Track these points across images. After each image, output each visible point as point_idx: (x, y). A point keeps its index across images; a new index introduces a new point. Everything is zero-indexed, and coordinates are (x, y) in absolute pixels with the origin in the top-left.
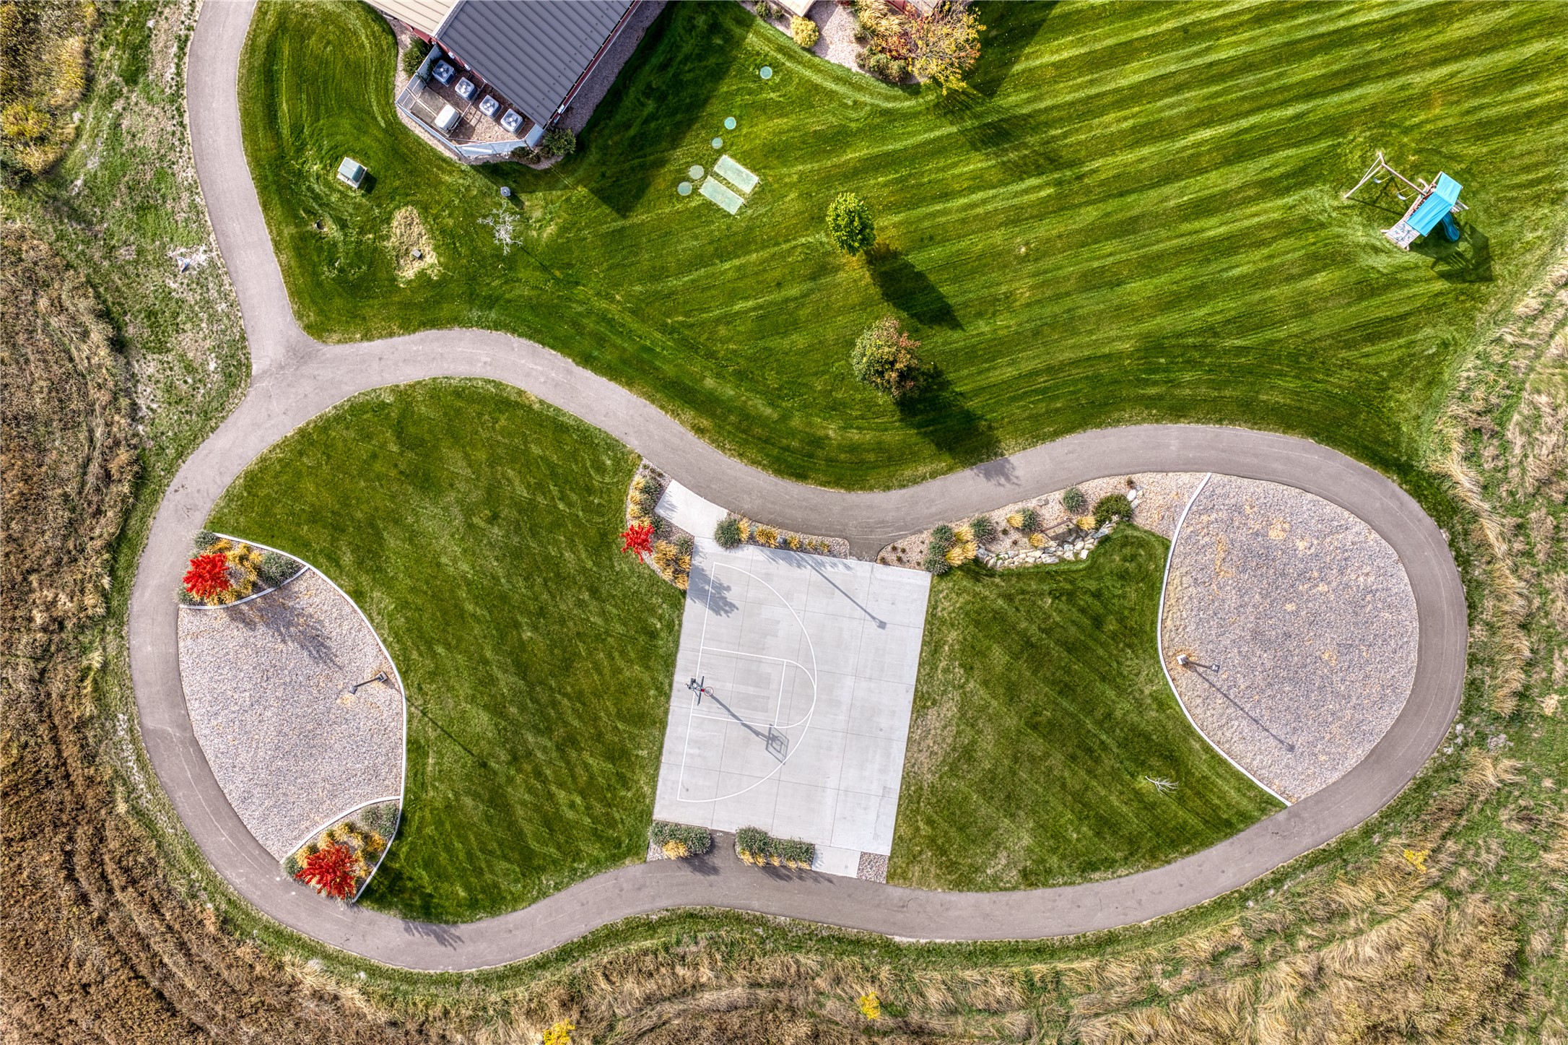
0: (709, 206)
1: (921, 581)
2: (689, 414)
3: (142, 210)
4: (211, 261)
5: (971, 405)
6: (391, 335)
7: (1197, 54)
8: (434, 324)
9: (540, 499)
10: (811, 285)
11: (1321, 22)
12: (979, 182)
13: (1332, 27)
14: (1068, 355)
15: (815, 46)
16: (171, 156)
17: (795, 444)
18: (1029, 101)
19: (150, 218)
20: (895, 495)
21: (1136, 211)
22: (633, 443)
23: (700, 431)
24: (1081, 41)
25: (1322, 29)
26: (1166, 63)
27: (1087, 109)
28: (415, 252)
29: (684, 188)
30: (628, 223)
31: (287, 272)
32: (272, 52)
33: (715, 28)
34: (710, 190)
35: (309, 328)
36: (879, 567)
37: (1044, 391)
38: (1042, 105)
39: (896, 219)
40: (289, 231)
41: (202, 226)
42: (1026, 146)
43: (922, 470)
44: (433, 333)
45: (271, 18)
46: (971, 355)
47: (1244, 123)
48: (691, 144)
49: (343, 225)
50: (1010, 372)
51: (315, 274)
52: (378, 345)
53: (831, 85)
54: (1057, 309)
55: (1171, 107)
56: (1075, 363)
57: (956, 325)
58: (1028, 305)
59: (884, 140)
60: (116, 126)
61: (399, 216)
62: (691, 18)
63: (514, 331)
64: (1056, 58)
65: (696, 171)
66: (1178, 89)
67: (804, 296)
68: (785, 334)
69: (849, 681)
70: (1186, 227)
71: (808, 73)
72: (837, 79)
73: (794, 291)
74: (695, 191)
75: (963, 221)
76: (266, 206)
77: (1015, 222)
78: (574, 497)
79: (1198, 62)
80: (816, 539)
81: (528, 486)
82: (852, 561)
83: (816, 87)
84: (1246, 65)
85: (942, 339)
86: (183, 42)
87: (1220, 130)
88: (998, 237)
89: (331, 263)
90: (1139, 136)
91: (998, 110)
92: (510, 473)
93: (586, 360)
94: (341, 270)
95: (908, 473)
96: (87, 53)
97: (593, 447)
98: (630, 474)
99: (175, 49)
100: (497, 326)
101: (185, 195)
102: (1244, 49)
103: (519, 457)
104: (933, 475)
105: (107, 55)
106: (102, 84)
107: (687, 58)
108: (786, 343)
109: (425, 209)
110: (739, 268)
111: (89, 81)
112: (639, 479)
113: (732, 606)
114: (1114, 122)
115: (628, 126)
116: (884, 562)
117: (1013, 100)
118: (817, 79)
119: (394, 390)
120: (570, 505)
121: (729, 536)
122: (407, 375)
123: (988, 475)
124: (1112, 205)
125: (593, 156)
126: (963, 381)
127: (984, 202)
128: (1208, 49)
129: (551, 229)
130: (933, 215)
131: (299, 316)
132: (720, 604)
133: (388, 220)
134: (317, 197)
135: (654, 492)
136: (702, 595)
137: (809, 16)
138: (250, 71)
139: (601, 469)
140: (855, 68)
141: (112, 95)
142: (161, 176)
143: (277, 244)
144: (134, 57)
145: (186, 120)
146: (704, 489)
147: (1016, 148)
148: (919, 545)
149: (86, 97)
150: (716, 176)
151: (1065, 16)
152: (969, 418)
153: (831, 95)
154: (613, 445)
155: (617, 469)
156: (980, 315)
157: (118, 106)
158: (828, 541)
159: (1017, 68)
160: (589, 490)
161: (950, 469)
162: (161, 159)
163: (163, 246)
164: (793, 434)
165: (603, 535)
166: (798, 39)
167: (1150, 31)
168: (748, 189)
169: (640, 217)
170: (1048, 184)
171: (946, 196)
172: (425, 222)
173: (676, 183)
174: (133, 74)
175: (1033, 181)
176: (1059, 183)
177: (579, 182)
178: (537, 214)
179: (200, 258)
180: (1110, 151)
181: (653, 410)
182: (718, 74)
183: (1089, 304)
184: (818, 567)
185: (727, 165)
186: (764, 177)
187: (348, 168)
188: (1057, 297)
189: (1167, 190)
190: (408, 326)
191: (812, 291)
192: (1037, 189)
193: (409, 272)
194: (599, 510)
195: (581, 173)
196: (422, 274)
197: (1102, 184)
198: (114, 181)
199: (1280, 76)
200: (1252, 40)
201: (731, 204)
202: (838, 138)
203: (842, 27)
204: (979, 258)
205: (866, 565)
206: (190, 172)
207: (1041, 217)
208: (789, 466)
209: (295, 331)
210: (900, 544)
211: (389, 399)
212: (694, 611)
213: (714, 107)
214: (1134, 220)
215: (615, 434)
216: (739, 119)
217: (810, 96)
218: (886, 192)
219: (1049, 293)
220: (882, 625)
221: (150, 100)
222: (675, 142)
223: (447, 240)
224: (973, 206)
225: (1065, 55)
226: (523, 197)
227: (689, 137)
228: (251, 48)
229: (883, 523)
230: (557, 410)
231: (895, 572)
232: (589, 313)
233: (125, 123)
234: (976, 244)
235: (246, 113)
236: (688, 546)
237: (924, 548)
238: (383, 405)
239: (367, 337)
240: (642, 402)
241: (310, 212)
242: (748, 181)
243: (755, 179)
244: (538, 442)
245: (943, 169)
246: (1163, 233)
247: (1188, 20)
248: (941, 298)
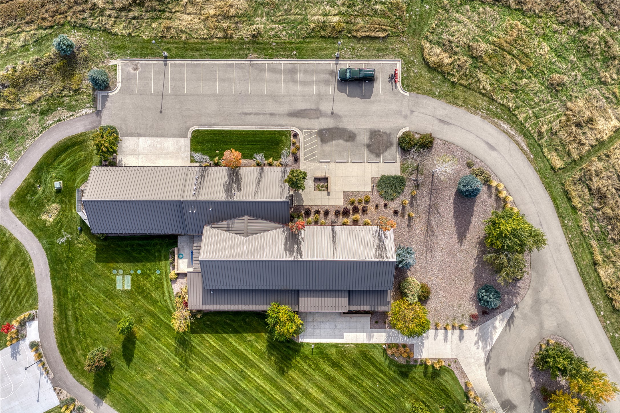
0: (114, 281)
1: (57, 403)
2: (57, 313)
3: (11, 139)
4: (10, 166)
5: (111, 383)
6: (24, 224)
7: (239, 379)
8: (34, 233)
9: (9, 291)
10: (113, 321)
11: (268, 404)
12: (168, 346)
13: (268, 408)
14: (141, 399)
15: (174, 281)
16: (29, 137)
17: (69, 346)
18: (197, 344)
19: (11, 142)
20: (74, 381)
21: (188, 391)
22: (40, 304)
23: (55, 319)
24: (221, 347)
25: (266, 406)
26: (231, 372)
27: (205, 360)
28: (50, 214)
29: (115, 272)
30: (95, 264)
31: (21, 188)
32: (73, 145)
33: (159, 251)
34: (119, 278)
35: (11, 203)
36: (53, 389)
37: (127, 399)
38: (198, 348)
39: (144, 331)
40: (32, 181)
41: (17, 157)
42: (185, 351)
43: (85, 383)
44: (32, 234)
45: (81, 138)
46: (124, 374)
47: (229, 402)
48: (126, 266)
49: (44, 192)
50: (126, 387)
51: (27, 195)
52: (19, 223)
53: (166, 291)
54: (150, 388)
55: (220, 381)
56: (140, 403)
57: (128, 365)
58: (146, 380)
59: (162, 314)
60: (27, 118)
61: (55, 205)
62: (157, 244)
63: (47, 254)
64: (213, 343)
65: (121, 272)
66: (227, 380)
67: (109, 321)
68: (96, 323)
69: (17, 403)
70: (193, 406)
71: (165, 283)
72: (169, 291)
73: (108, 318)
74: (116, 275)
75: (156, 349)
76: (33, 170)
77: (164, 362)
78: (15, 299)
79: (237, 380)
80: (48, 368)
81: (10, 286)
82: (49, 381)
83: (163, 288)
84: (244, 393)
85: (122, 363)
86: (59, 120)
87: (223, 398)
88: (158, 360)
89: (32, 196)
90: (208, 378)
91: (189, 337)
92: (10, 279)
93: (53, 278)
94: (32, 200)
95: (82, 380)
96: (40, 98)
97: (31, 295)
98: (32, 309)
99: (56, 119)
100: (46, 250)
101: (22, 148)
102: (248, 389)
103: (15, 281)
104: (86, 387)
105: (44, 103)
106: (35, 107)
107: (147, 250)
108: (94, 325)
109: (62, 210)
110: (104, 300)
111: (34, 103)
112: (32, 312)
113: (16, 359)
114: (207, 370)
115: (119, 246)
116: (55, 390)
117: (195, 340)
118: (165, 286)
119: (11, 235)
120: (12, 299)
121: (33, 345)
122: (17, 235)
123: (95, 400)
124: (186, 383)
125: (105, 243)
126: (116, 376)
127: (164, 351)
128: (241, 380)
129: (80, 246)
130: (152, 340)
131: (12, 198)
132: (14, 355)
133: (53, 203)
134: (45, 181)
135: (32, 318)
136: (13, 349)
137: (178, 274)
138: (64, 142)
139: (27, 301)
140: (175, 294)
141: (34, 112)
142: (23, 137)
143: (26, 180)
144: (48, 111)
145: (40, 135)
146: (41, 331)
147: (182, 348)
148: (65, 395)
149: (29, 105)
150: (123, 277)
151: (225, 338)
152: (107, 385)
153: (163, 293)
154: (36, 299)
155: (30, 305)
156: (136, 370)
157: (33, 115)
158: (50, 371)
159: (204, 335)
160: (20, 303)
161: (90, 390)
162: (27, 135)
163: (6, 150)
164: (71, 343)
165: (11, 313)
166: (170, 276)
167: (236, 362)
168: (126, 288)
169: (99, 266)
170: (179, 363)
171: (159, 340)
172: (59, 212)
173: (114, 269)
174: (43, 113)
175: (177, 359)
176: (182, 366)
177: (96, 244)
178: (81, 239)
179: (9, 162)
180: (199, 374)
181: (52, 304)
182: (150, 261)
183: (156, 394)
184: (41, 374)
185: (128, 278)
186: (131, 290)
187: (57, 184)
188: (153, 386)
189: (199, 395)
190: (29, 226)
191: (111, 322)
192: (176, 362)
193: (44, 217)
194: (16, 308)
195: (100, 243)
196: (45, 221)
197: (189, 377)
198: (13, 127)
199: (247, 403)
200: (252, 390)
201: (119, 286)
202: (154, 302)
203: (182, 284)
204: (149, 359)
205: (51, 386)
206: (28, 145)
207: (170, 367)
208: (62, 348)
209: (8, 200)
210: (62, 390)
211: (7, 235)
212: (8, 350)
213: (140, 265)
214: (186, 392)
215: (39, 298)
216: (142, 273)
217: (159, 286)
218: (149, 324)
219: (153, 383)
220: (38, 401)
221: (40, 122)
222: (126, 261)
223: (58, 222)
224: (161, 348)
225: (215, 345)
226: (83, 233)
227: (127, 264)
228: (70, 139)
229: (65, 382)
230: (35, 279)
231: (54, 394)
232: (65, 270)
233: (29, 119)
234: (152, 356)
235: (53, 149)
236: (24, 337)
237: (66, 397)
238: (5, 235)
239: (20, 218)
240: (52, 299)
241: (41, 183)
242: (128, 286)
243: (130, 288)
244: (23, 281)
245: (165, 334)
246: (188, 402)
247: (245, 370)
248: (133, 356)
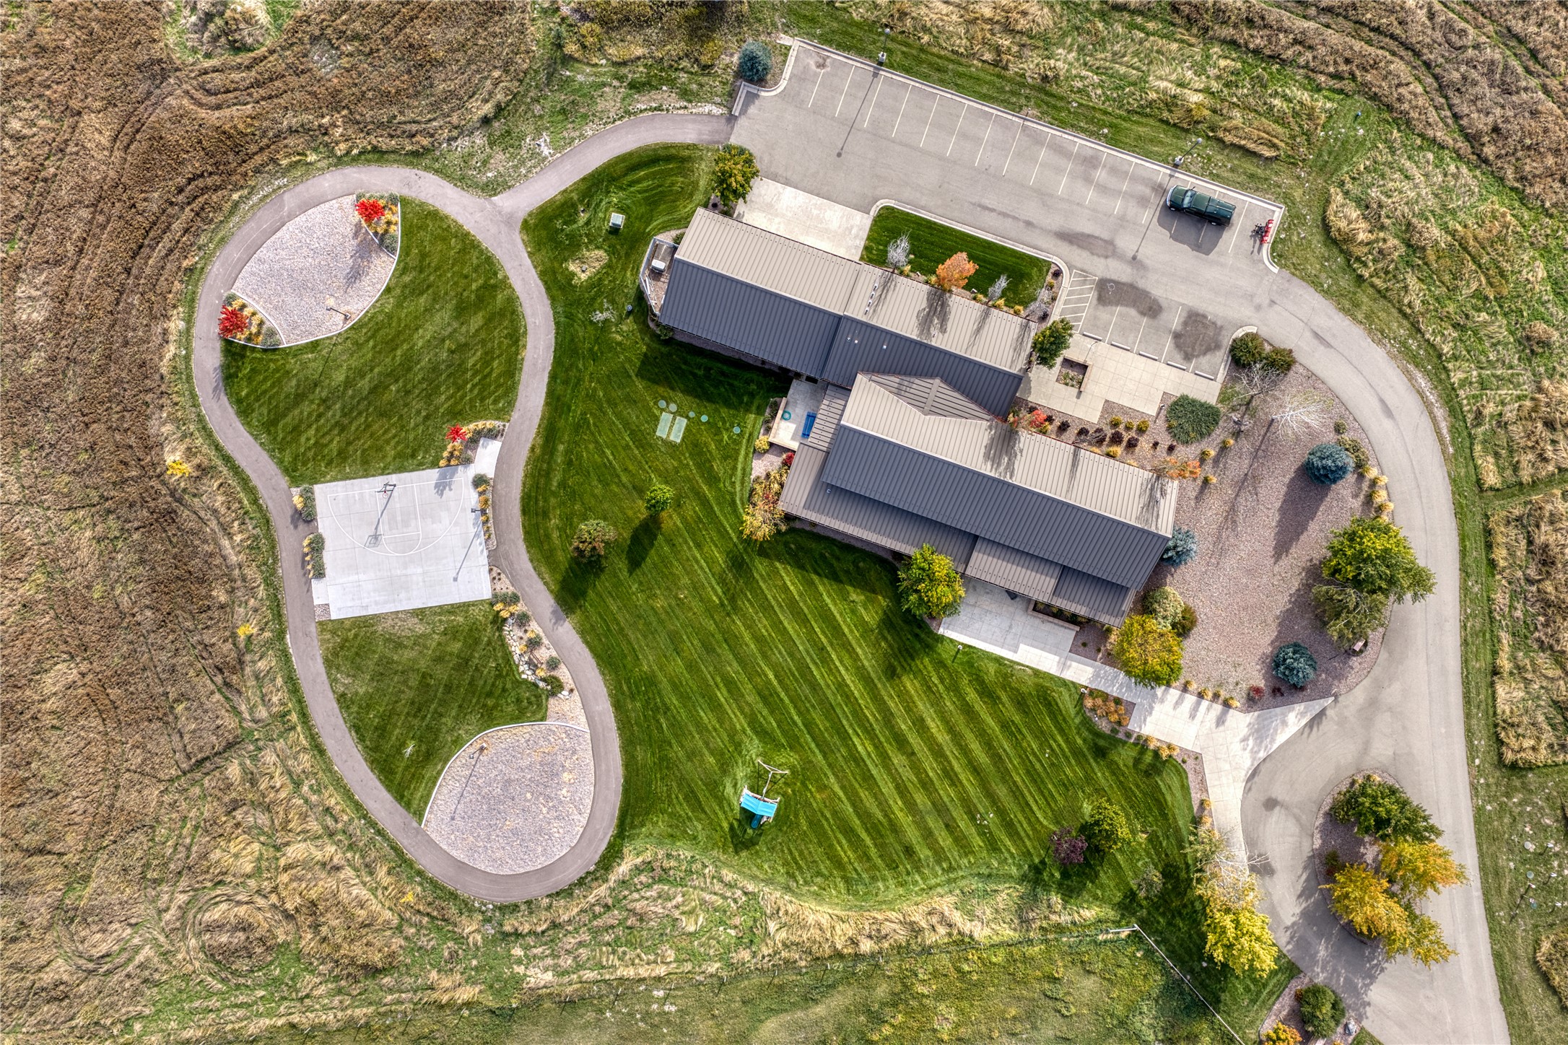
0: (657, 419)
1: (487, 595)
2: (540, 441)
3: (563, 111)
4: (546, 158)
5: (591, 593)
6: (535, 267)
7: (812, 659)
8: (548, 289)
9: (470, 373)
10: (630, 487)
11: (848, 720)
12: (711, 562)
13: (847, 727)
14: (632, 637)
15: (759, 453)
16: (596, 120)
17: (541, 503)
18: (761, 576)
19: (561, 117)
20: (529, 566)
21: (719, 651)
22: (515, 415)
23: (533, 449)
24: (801, 595)
25: (845, 722)
26: (803, 643)
27: (767, 608)
28: (585, 266)
29: (663, 404)
30: (634, 378)
31: (552, 201)
32: (669, 159)
33: (752, 395)
34: (666, 418)
35: (525, 221)
36: (487, 568)
37: (609, 630)
38: (761, 584)
39: (678, 523)
40: (575, 196)
41: (564, 147)
42: (737, 581)
43: (547, 576)
44: (543, 290)
45: (687, 153)
46: (618, 584)
47: (783, 695)
48: (687, 400)
49: (588, 223)
50: (614, 608)
51: (556, 217)
52: (527, 262)
53: (740, 466)
54: (655, 624)
55: (780, 653)
56: (629, 643)
57: (631, 572)
58: (653, 608)
59: (719, 504)
60: (604, 85)
61: (601, 253)
62: (752, 381)
63: (557, 333)
64: (789, 583)
65: (673, 407)
66: (791, 655)
67: (624, 486)
68: (600, 481)
69: (419, 570)
70: (718, 679)
71: (743, 452)
72: (744, 469)
73: (624, 479)
74: (663, 410)
75: (688, 559)
76: (584, 179)
77: (695, 588)
78: (476, 392)
79: (808, 660)
80: (492, 529)
81: (474, 365)
82: (486, 553)
83: (736, 459)
84: (814, 686)
85: (621, 565)
86: (659, 109)
87: (775, 683)
88: (685, 580)
89: (565, 223)
90: (759, 639)
91: (752, 560)
92: (479, 354)
93: (553, 377)
94: (562, 230)
95: (543, 569)
96: (639, 58)
97: (506, 394)
98: (498, 418)
99: (654, 105)
100: (557, 324)
101: (577, 133)
102: (822, 683)
103: (487, 360)
104: (546, 584)
105: (641, 69)
106: (624, 70)
107: (731, 385)
108: (595, 483)
109: (609, 266)
110: (628, 445)
111: (624, 64)
112: (497, 423)
113: (442, 495)
114: (763, 626)
115: (686, 363)
116: (491, 570)
117: (760, 567)
118: (741, 458)
119: (506, 277)
120: (471, 390)
121: (479, 481)
122: (516, 282)
123: (554, 612)
124: (719, 637)
125: (664, 350)
126: (603, 584)
127: (701, 568)
128: (815, 663)
129: (619, 338)
130: (686, 542)
131: (530, 215)
132: (441, 487)
133: (598, 248)
134: (598, 205)
135: (492, 434)
136: (443, 476)
137: (771, 444)
138: (654, 150)
139: (496, 402)
140: (752, 477)
141: (620, 78)
142: (585, 116)
143: (565, 191)
144: (644, 84)
145: (618, 123)
146: (501, 461)
147: (734, 577)
148: (505, 586)
149: (615, 64)
150: (674, 419)
151: (813, 583)
152: (583, 594)
153: (734, 468)
154: (511, 404)
155: (498, 411)
156: (641, 583)
157: (616, 83)
158: (493, 536)
159: (778, 564)
160: (482, 400)
161: (552, 592)
162: (594, 115)
163: (547, 129)
164: (546, 500)
165: (460, 413)
166: (757, 442)
167: (817, 630)
168: (672, 438)
169: (640, 385)
170: (720, 599)
171: (699, 546)
172: (603, 268)
173: (663, 398)
174: (635, 86)
175: (719, 591)
176: (722, 604)
177: (648, 346)
178: (625, 328)
179: (546, 151)
180: (748, 627)
181: (537, 421)
182: (728, 404)
183: (662, 640)
184: (476, 535)
185: (682, 423)
186: (681, 445)
187: (617, 219)
188: (661, 622)
189: (735, 664)
190: (542, 275)
191: (627, 488)
192: (715, 594)
193: (572, 267)
194: (472, 407)
195: (654, 345)
196: (573, 274)
197: (729, 627)
198: (574, 92)
199: (813, 706)
200: (828, 686)
201: (661, 432)
202: (712, 479)
203: (772, 464)
204: (671, 573)
205: (486, 561)
206: (590, 133)
207: (702, 600)
208: (528, 504)
209: (522, 215)
210: (503, 576)
211: (500, 276)
212: (433, 474)
213: (710, 407)
214: (714, 650)
215: (517, 404)
216: (708, 422)
217: (729, 455)
218: (691, 513)
219: (663, 616)
220: (455, 579)
221: (623, 99)
222: (687, 391)
223: (596, 284)
224: (697, 562)
225: (792, 588)
226: (631, 318)
227: (689, 398)
228: (667, 147)
229: (511, 564)
230: (521, 369)
231: (487, 578)
232: (580, 371)
233: (606, 89)
234: (678, 569)
235: (631, 154)
236: (468, 461)
237: (504, 590)
238: (495, 274)
239: (530, 254)
240: (540, 414)
241: (588, 205)
242: (676, 437)
243: (679, 441)
244: (500, 364)
245: (712, 540)
246: (711, 669)
247: (829, 649)
248: (644, 559)
